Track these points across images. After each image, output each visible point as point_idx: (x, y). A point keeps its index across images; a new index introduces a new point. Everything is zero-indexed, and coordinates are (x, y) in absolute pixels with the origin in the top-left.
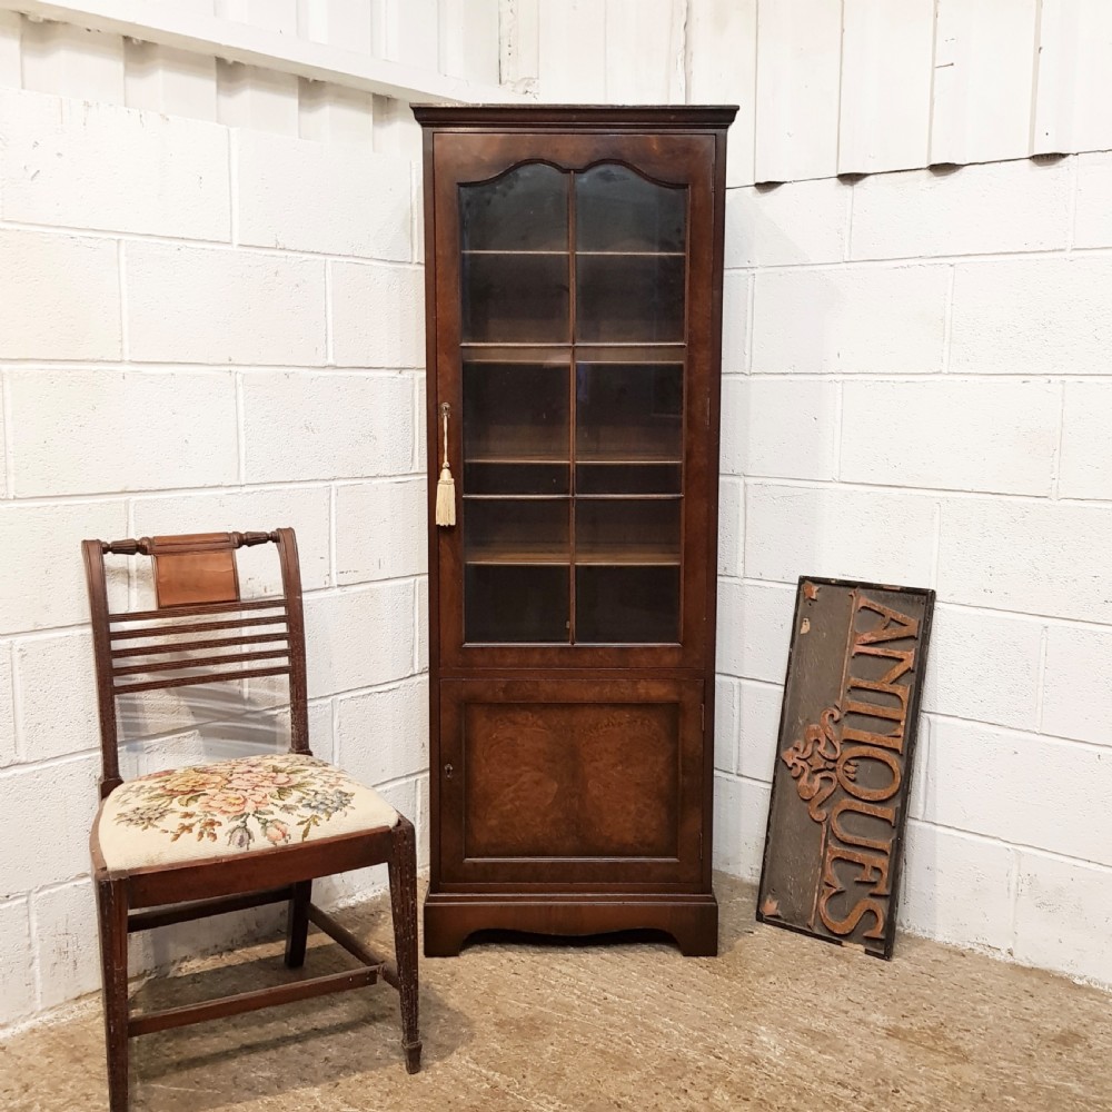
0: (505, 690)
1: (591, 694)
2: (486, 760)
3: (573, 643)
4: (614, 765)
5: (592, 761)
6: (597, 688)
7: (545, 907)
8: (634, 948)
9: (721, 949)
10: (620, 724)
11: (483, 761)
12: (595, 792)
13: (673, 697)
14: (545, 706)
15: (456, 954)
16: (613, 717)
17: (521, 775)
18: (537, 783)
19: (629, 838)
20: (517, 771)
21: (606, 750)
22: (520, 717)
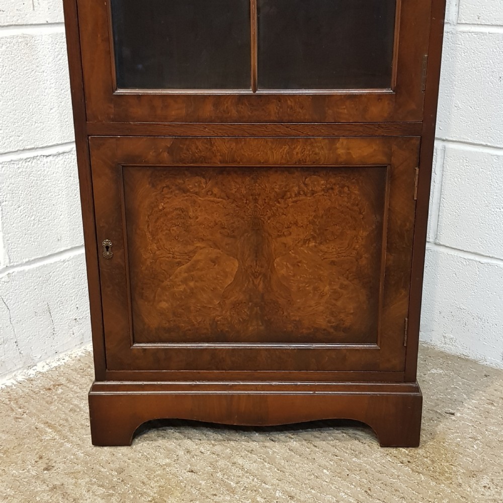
0: (170, 151)
1: (276, 155)
2: (153, 235)
3: (255, 91)
4: (306, 241)
5: (279, 236)
6: (286, 148)
7: (226, 396)
8: (325, 434)
9: (423, 437)
10: (313, 193)
11: (149, 236)
12: (283, 271)
13: (381, 158)
14: (222, 170)
15: (128, 443)
16: (306, 185)
17: (194, 252)
18: (214, 261)
19: (322, 322)
20: (190, 248)
21: (296, 223)
22: (192, 183)
